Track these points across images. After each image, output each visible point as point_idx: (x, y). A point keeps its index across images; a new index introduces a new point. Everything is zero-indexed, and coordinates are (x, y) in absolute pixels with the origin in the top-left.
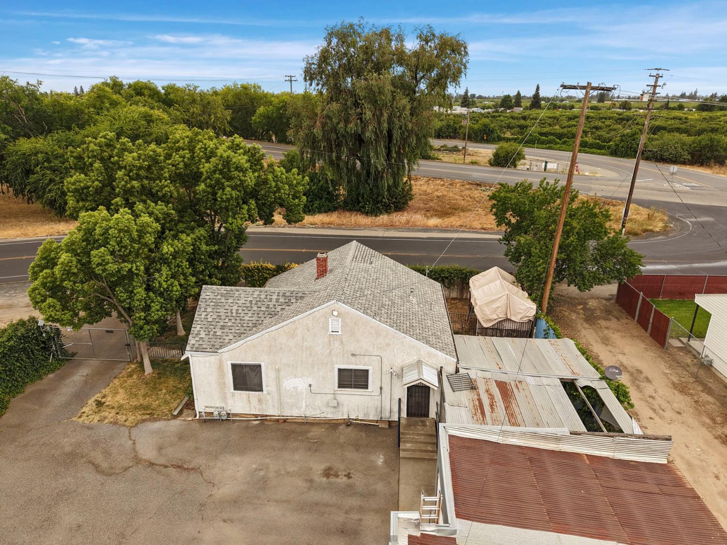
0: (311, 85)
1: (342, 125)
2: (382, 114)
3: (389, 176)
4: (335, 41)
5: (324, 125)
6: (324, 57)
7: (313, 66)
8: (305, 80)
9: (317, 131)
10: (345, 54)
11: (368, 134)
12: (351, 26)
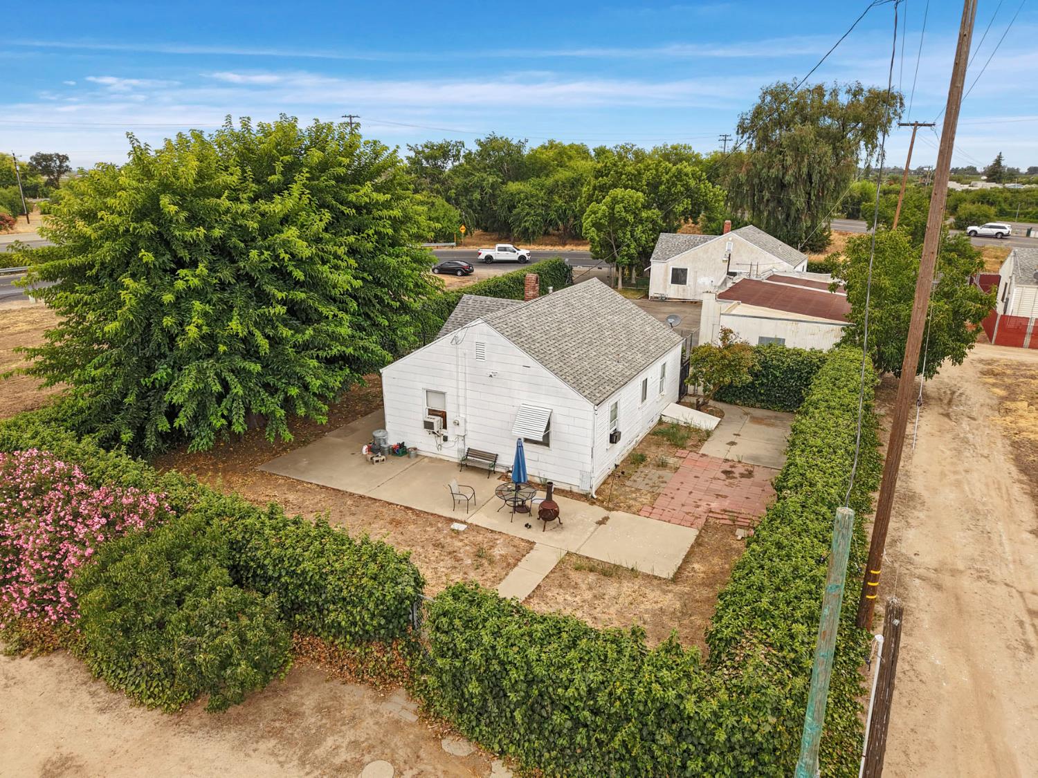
0: (742, 137)
1: (765, 170)
2: (803, 161)
3: (807, 218)
4: (768, 98)
5: (748, 171)
6: (758, 113)
7: (746, 121)
8: (738, 133)
9: (742, 176)
10: (777, 109)
11: (787, 178)
12: (784, 86)
